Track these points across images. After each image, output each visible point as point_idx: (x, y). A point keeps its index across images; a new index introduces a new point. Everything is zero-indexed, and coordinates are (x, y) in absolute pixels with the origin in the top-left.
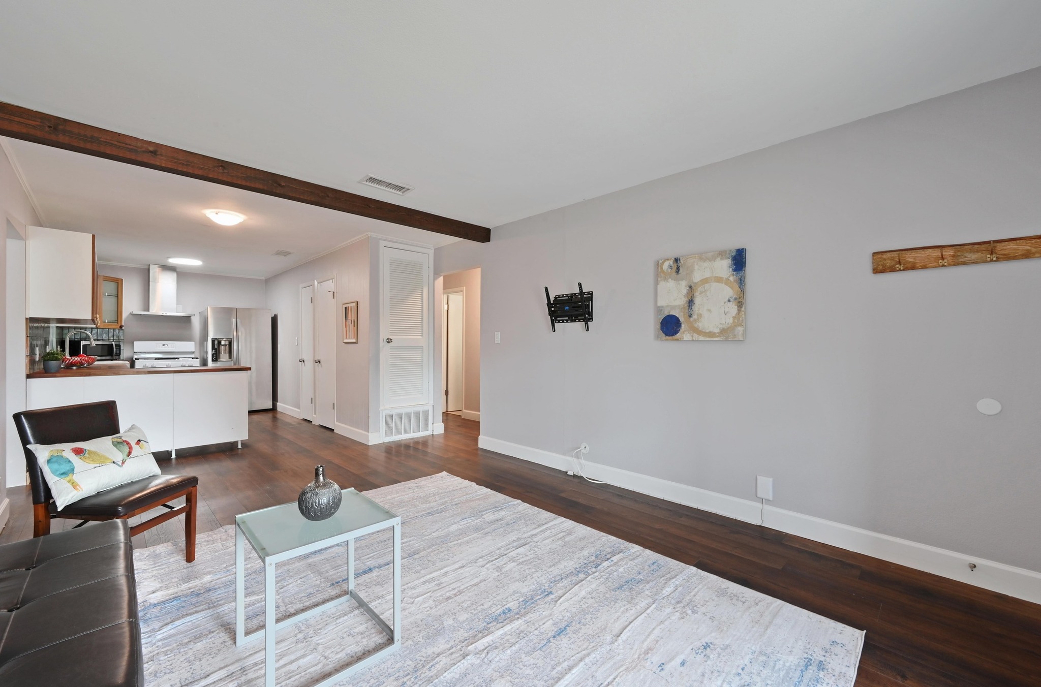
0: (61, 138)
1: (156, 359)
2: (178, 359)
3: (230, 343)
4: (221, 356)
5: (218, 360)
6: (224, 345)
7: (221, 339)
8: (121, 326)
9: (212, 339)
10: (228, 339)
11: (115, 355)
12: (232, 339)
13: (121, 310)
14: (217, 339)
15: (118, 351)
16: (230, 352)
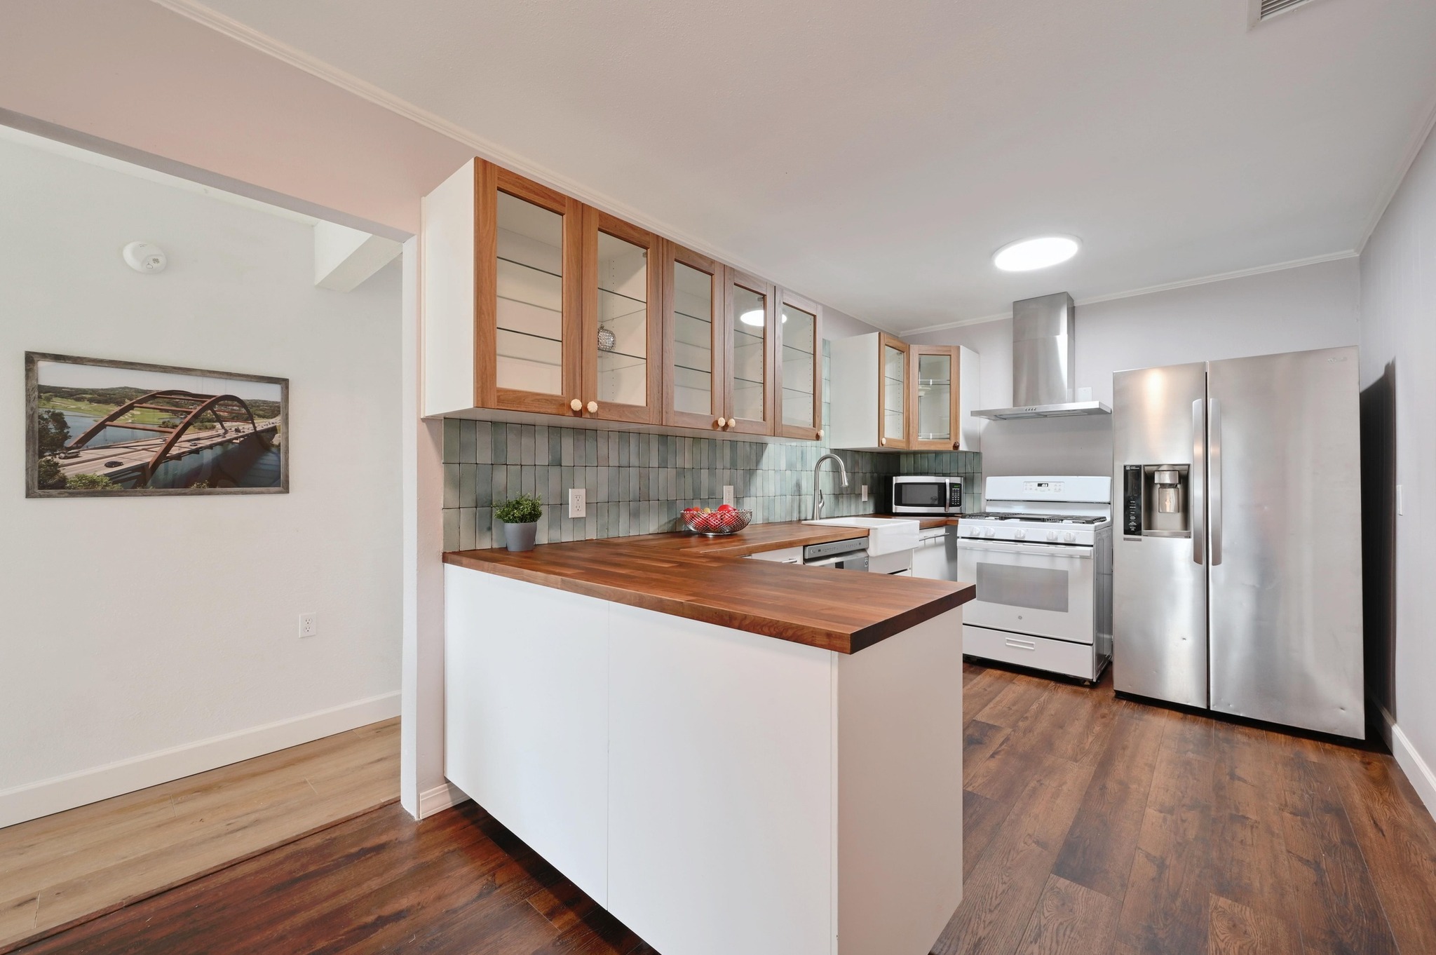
2: (1060, 521)
3: (1183, 479)
4: (1159, 518)
5: (1143, 531)
6: (1163, 486)
7: (1155, 468)
8: (956, 447)
9: (1125, 467)
10: (1177, 468)
11: (951, 505)
12: (1189, 465)
13: (956, 412)
14: (1140, 466)
15: (956, 496)
16: (1184, 507)
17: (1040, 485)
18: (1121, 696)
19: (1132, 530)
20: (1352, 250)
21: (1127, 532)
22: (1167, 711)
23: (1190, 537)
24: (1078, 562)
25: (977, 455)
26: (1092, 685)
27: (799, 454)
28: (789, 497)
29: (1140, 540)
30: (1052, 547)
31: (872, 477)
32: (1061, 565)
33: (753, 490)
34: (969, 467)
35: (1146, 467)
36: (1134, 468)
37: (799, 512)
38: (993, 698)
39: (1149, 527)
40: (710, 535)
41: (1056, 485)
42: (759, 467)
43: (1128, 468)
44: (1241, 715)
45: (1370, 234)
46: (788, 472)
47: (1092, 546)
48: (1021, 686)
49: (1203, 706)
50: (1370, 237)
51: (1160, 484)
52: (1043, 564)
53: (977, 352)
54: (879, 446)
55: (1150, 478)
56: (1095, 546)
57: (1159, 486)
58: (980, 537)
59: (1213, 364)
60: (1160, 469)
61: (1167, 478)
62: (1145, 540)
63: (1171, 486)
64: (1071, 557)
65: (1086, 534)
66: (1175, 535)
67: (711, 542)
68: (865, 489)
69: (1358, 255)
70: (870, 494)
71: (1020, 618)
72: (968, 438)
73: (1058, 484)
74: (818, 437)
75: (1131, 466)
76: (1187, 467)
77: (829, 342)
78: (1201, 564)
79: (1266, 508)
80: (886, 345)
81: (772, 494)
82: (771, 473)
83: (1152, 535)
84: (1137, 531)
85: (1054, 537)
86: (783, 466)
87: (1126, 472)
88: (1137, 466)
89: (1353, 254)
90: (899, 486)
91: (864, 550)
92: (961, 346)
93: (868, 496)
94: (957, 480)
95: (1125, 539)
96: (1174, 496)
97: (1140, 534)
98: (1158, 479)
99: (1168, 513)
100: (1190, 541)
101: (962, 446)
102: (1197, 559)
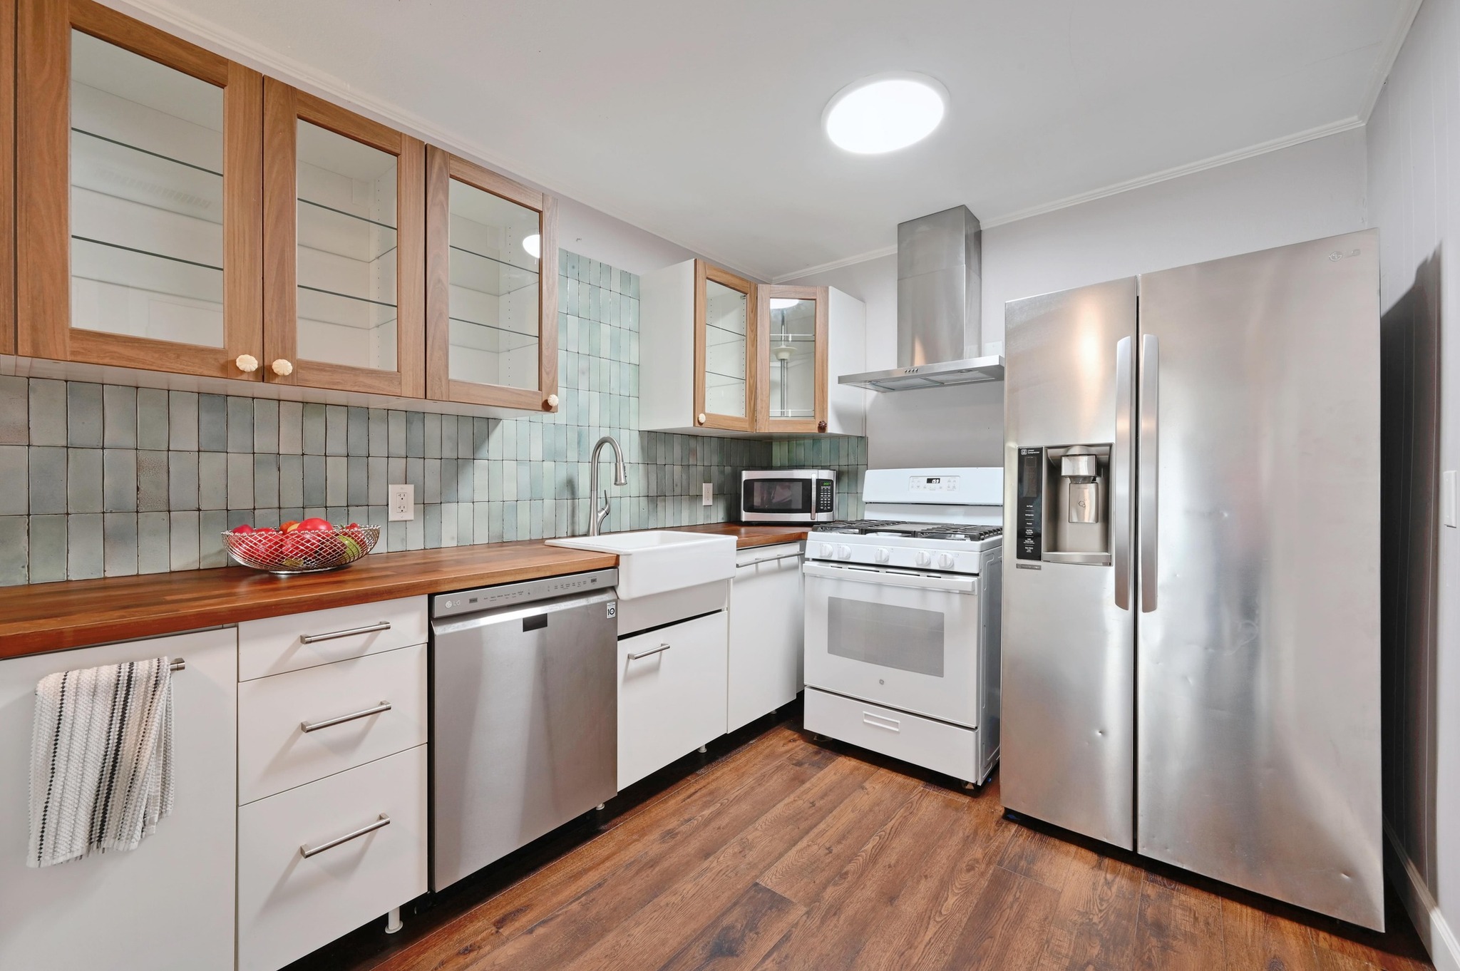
3: (1103, 468)
4: (1069, 532)
5: (1044, 553)
6: (1075, 479)
7: (1061, 451)
8: (822, 428)
9: (1020, 450)
10: (1093, 450)
11: (818, 510)
12: (1110, 445)
13: (823, 379)
14: (1040, 450)
15: (825, 498)
16: (1105, 514)
17: (930, 481)
18: (1011, 816)
19: (1029, 548)
20: (1355, 118)
21: (1021, 554)
22: (1073, 849)
23: (1110, 564)
24: (956, 599)
25: (862, 439)
26: (976, 792)
27: (573, 437)
28: (549, 503)
29: (1039, 568)
30: (923, 576)
31: (722, 472)
32: (935, 604)
33: (464, 492)
34: (852, 457)
35: (1049, 450)
36: (1032, 452)
37: (573, 523)
38: (815, 826)
39: (1054, 547)
40: (283, 574)
41: (949, 481)
42: (483, 453)
43: (1024, 453)
44: (1184, 868)
45: (1386, 75)
46: (549, 465)
47: (977, 575)
48: (881, 784)
49: (1129, 847)
50: (1387, 79)
51: (1070, 477)
52: (910, 601)
53: (862, 300)
54: (694, 425)
55: (1055, 467)
56: (981, 575)
57: (1068, 480)
58: (832, 559)
59: (1149, 278)
60: (1070, 453)
61: (1084, 467)
62: (1047, 568)
63: (1086, 479)
64: (948, 592)
65: (966, 555)
66: (1090, 561)
67: (283, 585)
68: (707, 489)
69: (1364, 124)
70: (717, 495)
71: (882, 682)
72: (842, 417)
73: (952, 479)
74: (547, 407)
75: (1027, 449)
76: (1108, 448)
77: (637, 278)
78: (1127, 609)
79: (1226, 515)
80: (708, 278)
81: (510, 495)
82: (510, 466)
83: (1057, 561)
84: (1037, 556)
85: (926, 561)
86: (537, 453)
87: (1021, 459)
88: (1036, 449)
89: (1355, 122)
90: (749, 483)
91: (613, 588)
92: (830, 287)
93: (714, 498)
94: (826, 474)
95: (1018, 566)
96: (1090, 493)
97: (1039, 558)
98: (1067, 468)
99: (1081, 522)
100: (1111, 571)
101: (833, 428)
102: (1121, 601)
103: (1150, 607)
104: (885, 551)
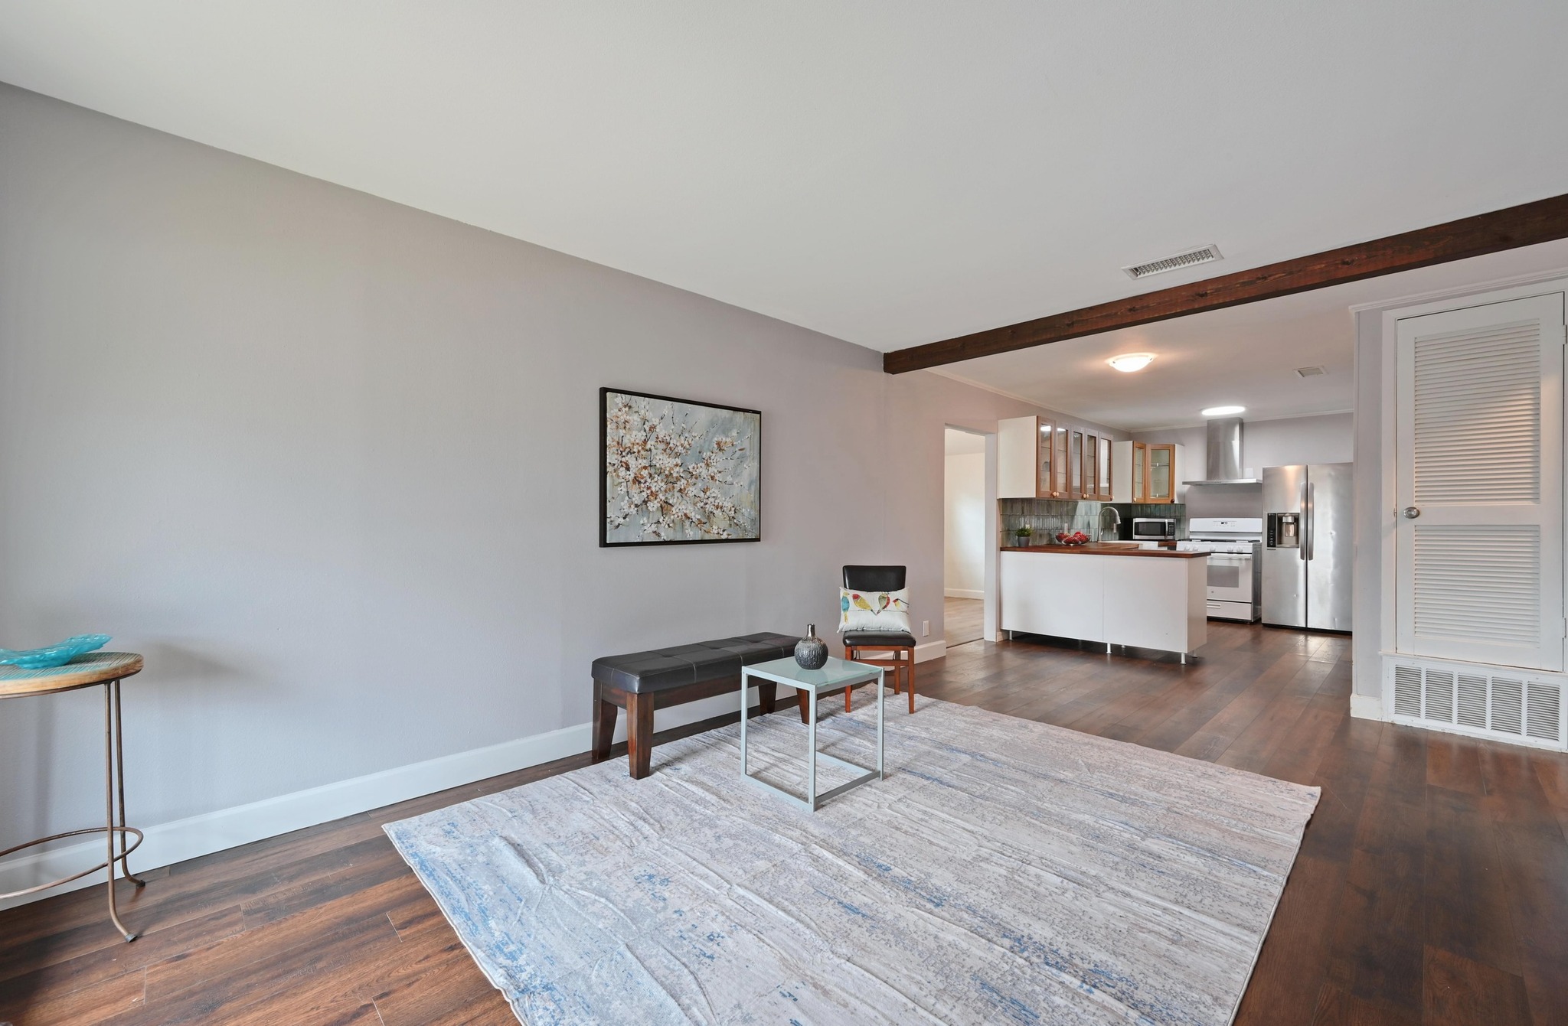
0: (1076, 330)
1: (1203, 540)
2: (1235, 541)
3: (1296, 520)
4: (1285, 539)
5: (1277, 545)
6: (1287, 523)
7: (1282, 514)
8: (1172, 502)
9: (1268, 513)
10: (1293, 514)
11: (1174, 534)
12: (1298, 512)
13: (1173, 483)
14: (1276, 514)
15: (1175, 529)
16: (1297, 533)
17: (1222, 523)
18: (1265, 625)
19: (1271, 545)
21: (1269, 546)
22: (1287, 630)
23: (1298, 547)
24: (1244, 562)
25: (1184, 505)
26: (1250, 623)
29: (1275, 550)
30: (1232, 554)
31: (1120, 518)
32: (1235, 564)
34: (1178, 513)
35: (1278, 514)
36: (1273, 515)
39: (1280, 543)
41: (1231, 523)
44: (1320, 628)
46: (1086, 515)
52: (1225, 563)
53: (1185, 446)
54: (1130, 501)
55: (1280, 519)
56: (1252, 554)
57: (1285, 523)
60: (1285, 515)
61: (1290, 519)
62: (1279, 550)
63: (1291, 523)
64: (1241, 559)
65: (1248, 548)
66: (1292, 546)
68: (1115, 526)
70: (1119, 527)
71: (1213, 592)
72: (1179, 497)
75: (1271, 513)
76: (1298, 514)
78: (1304, 559)
80: (1137, 446)
83: (1281, 547)
85: (1233, 550)
86: (1084, 512)
87: (1269, 516)
88: (1274, 513)
90: (1137, 523)
92: (1176, 444)
93: (1117, 528)
94: (1172, 520)
95: (1268, 549)
96: (1292, 528)
97: (1275, 546)
98: (1284, 520)
99: (1289, 536)
100: (1299, 549)
101: (1176, 502)
102: (1302, 558)
103: (1311, 558)
104: (1241, 547)
